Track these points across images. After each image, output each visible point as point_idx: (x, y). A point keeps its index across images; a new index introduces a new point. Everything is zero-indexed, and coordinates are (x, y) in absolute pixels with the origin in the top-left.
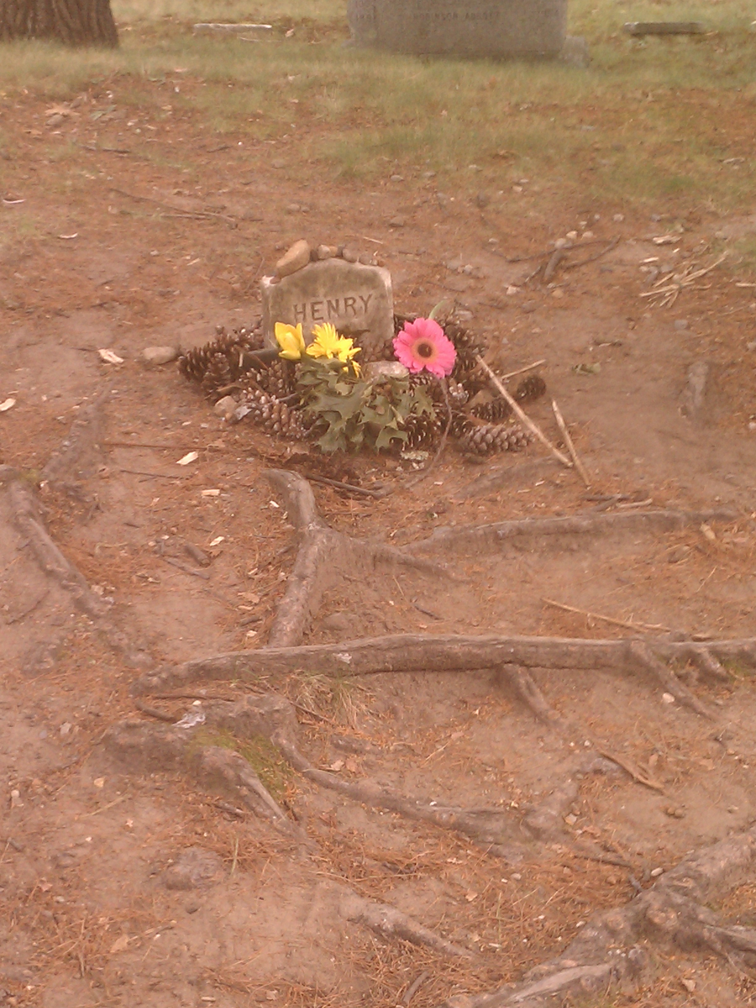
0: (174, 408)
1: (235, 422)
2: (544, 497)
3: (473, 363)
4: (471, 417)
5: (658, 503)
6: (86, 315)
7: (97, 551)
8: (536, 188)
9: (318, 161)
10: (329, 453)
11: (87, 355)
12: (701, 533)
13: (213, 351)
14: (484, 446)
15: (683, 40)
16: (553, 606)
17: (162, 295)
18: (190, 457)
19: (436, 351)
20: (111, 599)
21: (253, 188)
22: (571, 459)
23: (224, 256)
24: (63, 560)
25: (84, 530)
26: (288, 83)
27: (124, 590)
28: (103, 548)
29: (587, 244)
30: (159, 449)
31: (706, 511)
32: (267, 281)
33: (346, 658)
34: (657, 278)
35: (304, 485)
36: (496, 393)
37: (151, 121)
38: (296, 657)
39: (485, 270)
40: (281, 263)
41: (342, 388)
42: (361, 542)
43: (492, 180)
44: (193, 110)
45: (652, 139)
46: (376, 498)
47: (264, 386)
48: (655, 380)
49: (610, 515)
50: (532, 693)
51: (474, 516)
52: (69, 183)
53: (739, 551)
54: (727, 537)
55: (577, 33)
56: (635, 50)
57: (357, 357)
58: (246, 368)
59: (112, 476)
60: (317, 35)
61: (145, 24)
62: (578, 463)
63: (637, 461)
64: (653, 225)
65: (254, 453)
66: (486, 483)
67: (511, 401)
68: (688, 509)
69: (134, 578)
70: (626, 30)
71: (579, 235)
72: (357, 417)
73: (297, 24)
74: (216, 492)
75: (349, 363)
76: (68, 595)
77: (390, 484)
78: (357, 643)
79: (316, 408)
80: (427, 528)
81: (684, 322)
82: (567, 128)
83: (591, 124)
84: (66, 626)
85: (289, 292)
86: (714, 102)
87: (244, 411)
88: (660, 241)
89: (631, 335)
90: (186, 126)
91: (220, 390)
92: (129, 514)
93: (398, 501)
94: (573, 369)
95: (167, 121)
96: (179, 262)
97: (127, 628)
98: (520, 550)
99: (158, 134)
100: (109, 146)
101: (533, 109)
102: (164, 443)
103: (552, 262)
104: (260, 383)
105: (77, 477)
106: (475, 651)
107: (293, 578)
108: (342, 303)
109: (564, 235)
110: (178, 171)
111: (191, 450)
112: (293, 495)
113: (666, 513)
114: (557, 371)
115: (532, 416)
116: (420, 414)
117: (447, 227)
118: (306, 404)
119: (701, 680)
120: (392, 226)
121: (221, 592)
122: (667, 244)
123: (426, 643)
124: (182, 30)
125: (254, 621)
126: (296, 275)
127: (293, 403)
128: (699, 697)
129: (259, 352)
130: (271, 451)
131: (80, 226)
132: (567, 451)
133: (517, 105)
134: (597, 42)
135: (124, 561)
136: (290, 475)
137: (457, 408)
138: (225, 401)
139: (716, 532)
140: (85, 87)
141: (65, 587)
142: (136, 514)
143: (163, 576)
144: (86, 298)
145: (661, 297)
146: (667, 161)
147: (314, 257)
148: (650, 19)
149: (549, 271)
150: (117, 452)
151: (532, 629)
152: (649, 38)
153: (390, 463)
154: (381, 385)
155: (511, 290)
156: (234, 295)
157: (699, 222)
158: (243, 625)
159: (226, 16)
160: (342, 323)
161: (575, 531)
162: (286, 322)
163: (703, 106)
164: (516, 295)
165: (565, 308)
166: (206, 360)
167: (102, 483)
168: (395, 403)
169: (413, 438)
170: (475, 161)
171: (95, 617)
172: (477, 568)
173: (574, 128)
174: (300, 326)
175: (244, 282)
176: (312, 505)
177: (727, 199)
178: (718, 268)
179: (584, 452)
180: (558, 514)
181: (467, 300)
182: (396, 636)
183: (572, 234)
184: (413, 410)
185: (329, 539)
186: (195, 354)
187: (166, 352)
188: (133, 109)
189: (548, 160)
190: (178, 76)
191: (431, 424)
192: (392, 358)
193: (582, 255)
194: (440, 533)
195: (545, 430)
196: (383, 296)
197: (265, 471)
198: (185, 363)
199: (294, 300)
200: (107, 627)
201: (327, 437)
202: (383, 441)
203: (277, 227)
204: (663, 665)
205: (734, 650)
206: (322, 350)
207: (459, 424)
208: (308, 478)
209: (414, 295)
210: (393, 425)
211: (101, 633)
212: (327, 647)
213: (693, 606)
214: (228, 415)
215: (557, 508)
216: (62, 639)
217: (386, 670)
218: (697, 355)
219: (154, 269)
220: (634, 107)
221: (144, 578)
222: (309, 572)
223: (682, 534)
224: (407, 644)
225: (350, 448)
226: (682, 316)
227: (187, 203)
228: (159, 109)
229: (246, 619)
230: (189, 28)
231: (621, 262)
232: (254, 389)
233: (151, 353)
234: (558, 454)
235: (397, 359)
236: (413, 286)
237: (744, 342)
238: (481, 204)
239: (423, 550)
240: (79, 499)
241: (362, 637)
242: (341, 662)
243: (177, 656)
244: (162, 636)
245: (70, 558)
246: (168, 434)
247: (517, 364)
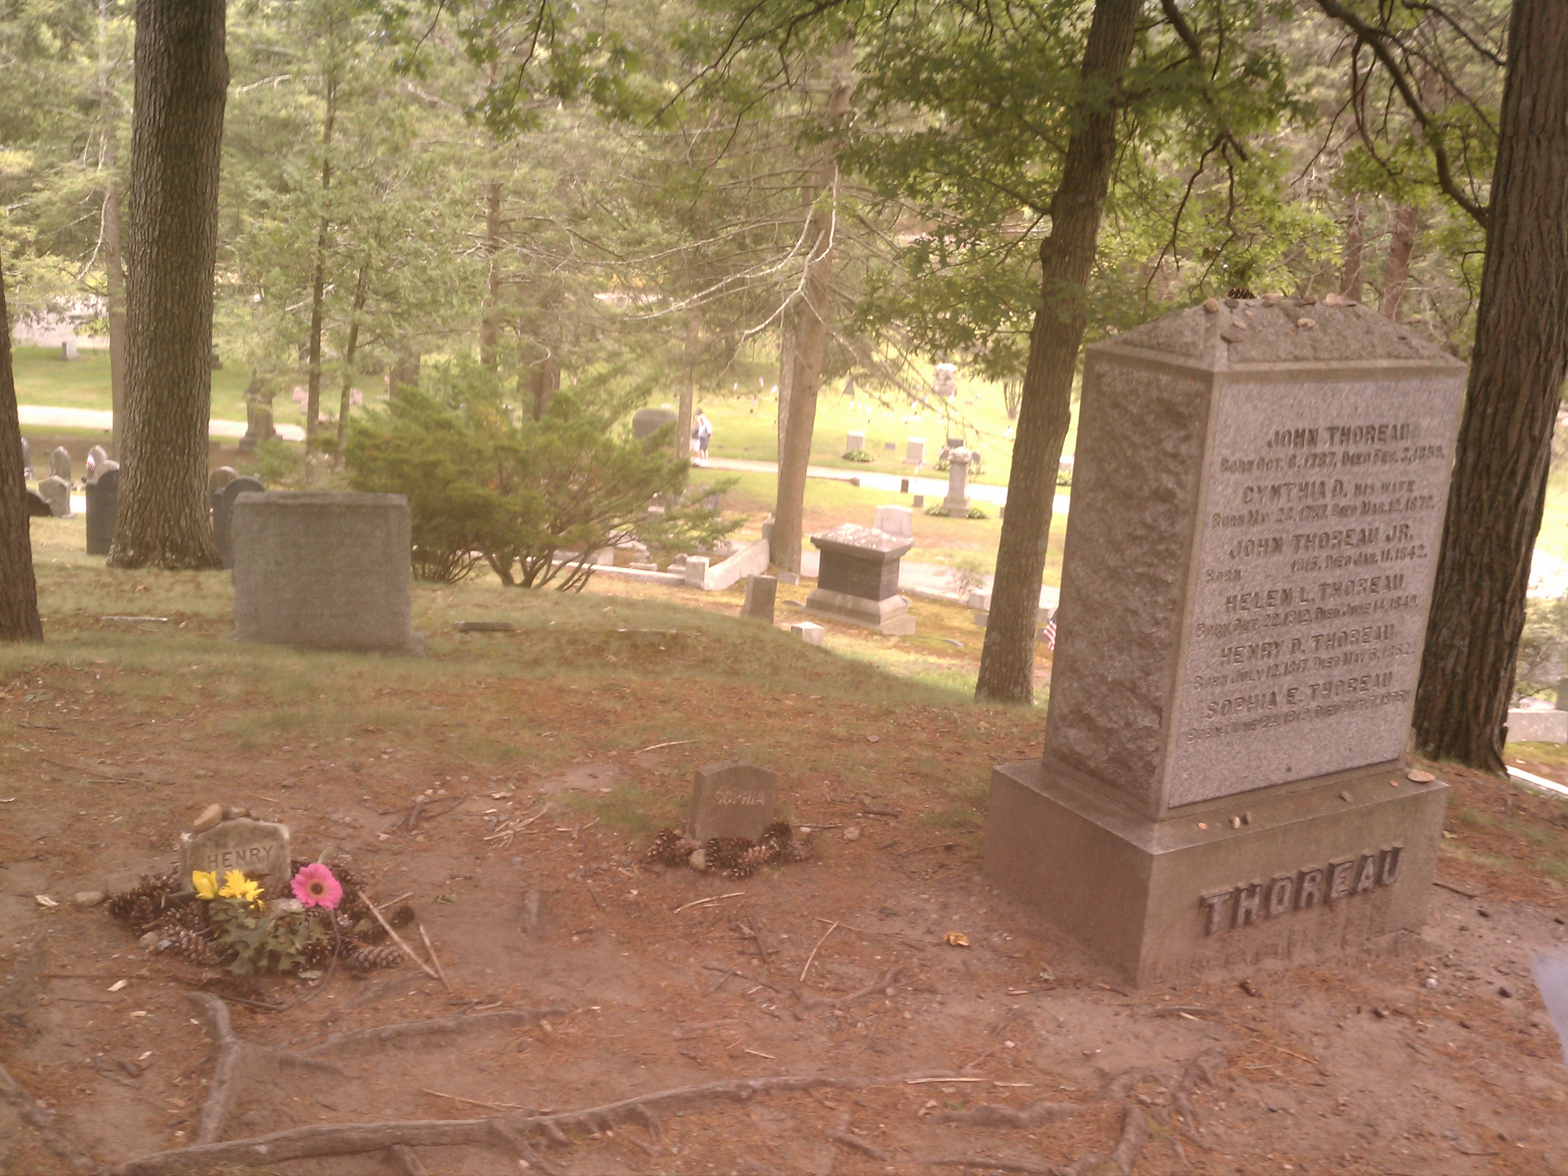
0: (104, 943)
1: (158, 953)
2: (416, 1003)
3: (356, 896)
4: (355, 942)
5: (507, 1004)
6: (21, 865)
7: (40, 1069)
8: (399, 756)
9: (220, 735)
10: (239, 976)
11: (25, 900)
12: (540, 1027)
13: (139, 895)
14: (367, 964)
15: (499, 635)
16: (428, 1094)
17: (91, 847)
18: (120, 984)
19: (325, 890)
20: (53, 1111)
21: (166, 757)
22: (437, 972)
23: (142, 814)
24: (10, 1079)
25: (27, 1052)
26: (192, 672)
27: (64, 1102)
28: (45, 1067)
29: (441, 800)
30: (91, 979)
31: (545, 1009)
32: (185, 837)
33: (263, 1149)
34: (496, 825)
35: (220, 1004)
36: (375, 920)
37: (76, 702)
38: (221, 1151)
39: (362, 821)
40: (198, 822)
41: (250, 922)
42: (269, 1049)
43: (364, 750)
44: (113, 694)
45: (487, 718)
46: (280, 1012)
47: (184, 922)
48: (499, 906)
49: (470, 1017)
50: (416, 1168)
51: (361, 1023)
52: (6, 755)
53: (571, 1040)
54: (561, 1029)
55: (418, 629)
56: (462, 642)
57: (261, 896)
58: (167, 908)
59: (51, 1003)
60: (205, 626)
61: (59, 616)
62: (442, 975)
63: (489, 971)
64: (492, 784)
65: (175, 979)
66: (370, 994)
67: (387, 927)
68: (529, 1008)
69: (74, 1091)
70: (455, 627)
71: (435, 792)
72: (263, 945)
73: (189, 618)
74: (142, 1013)
75: (255, 902)
76: (15, 1111)
77: (290, 999)
78: (272, 1136)
79: (229, 939)
80: (323, 1035)
81: (519, 859)
82: (420, 708)
83: (440, 705)
84: (15, 1137)
85: (204, 845)
86: (531, 689)
87: (166, 943)
88: (497, 796)
89: (478, 870)
90: (106, 707)
91: (144, 926)
92: (67, 1036)
93: (298, 1013)
94: (435, 900)
95: (90, 702)
96: (104, 819)
97: (70, 1136)
98: (401, 1048)
99: (82, 713)
100: (40, 724)
101: (394, 693)
102: (95, 973)
103: (415, 813)
104: (180, 920)
105: (20, 1005)
106: (370, 1136)
107: (214, 1084)
108: (248, 853)
109: (422, 792)
110: (101, 744)
111: (120, 978)
112: (210, 1013)
113: (514, 1012)
114: (423, 901)
115: (405, 938)
116: (314, 941)
117: (329, 787)
118: (220, 937)
119: (549, 1147)
120: (284, 787)
121: (151, 1100)
122: (503, 798)
123: (331, 1132)
124: (91, 621)
125: (182, 1122)
126: (211, 831)
127: (209, 936)
128: (547, 1160)
129: (179, 894)
130: (190, 976)
131: (17, 791)
132: (433, 965)
133: (380, 690)
134: (433, 635)
135: (64, 1077)
136: (207, 996)
137: (345, 934)
138: (149, 937)
139: (553, 1024)
140: (18, 675)
141: (13, 1104)
142: (73, 1035)
143: (100, 1088)
144: (24, 852)
145: (501, 840)
146: (499, 734)
147: (226, 816)
148: (473, 620)
149: (412, 821)
150: (55, 983)
151: (412, 1114)
152: (473, 633)
153: (290, 982)
154: (281, 918)
155: (383, 837)
156: (152, 846)
157: (526, 782)
158: (172, 1126)
159: (129, 610)
160: (248, 869)
161: (442, 1031)
162: (202, 869)
163: (524, 692)
164: (387, 841)
165: (426, 850)
166: (131, 903)
167: (42, 1010)
168: (294, 932)
169: (309, 960)
170: (350, 735)
171: (40, 1128)
172: (365, 1066)
173: (426, 708)
174: (214, 874)
175: (160, 836)
176: (227, 1021)
177: (546, 763)
178: (543, 817)
179: (447, 966)
180: (429, 1017)
181: (348, 846)
182: (304, 1128)
183: (429, 792)
184: (309, 938)
185: (243, 1048)
186: (123, 898)
187: (95, 895)
188: (61, 692)
189: (407, 733)
190: (100, 666)
191: (324, 948)
192: (291, 896)
193: (438, 808)
194: (335, 1038)
195: (415, 949)
196: (282, 847)
197: (185, 994)
198: (113, 905)
199: (209, 852)
200: (52, 1136)
201: (237, 963)
202: (285, 964)
203: (186, 789)
204: (518, 1136)
205: (573, 1121)
206: (232, 892)
207: (346, 948)
208: (223, 998)
209: (304, 843)
210: (293, 951)
211: (47, 1142)
212: (246, 1141)
213: (538, 1087)
214: (151, 948)
215: (427, 1012)
216: (11, 1149)
217: (296, 1157)
218: (530, 885)
219: (83, 826)
220: (471, 692)
221: (83, 1091)
222: (226, 1077)
223: (526, 1028)
224: (314, 1134)
225: (257, 971)
226: (517, 855)
227: (109, 771)
228: (82, 692)
229: (174, 1121)
230: (97, 620)
231: (468, 813)
232: (175, 925)
233: (82, 897)
234: (427, 969)
235: (294, 896)
236: (302, 835)
237: (565, 873)
238: (356, 768)
239: (321, 1053)
240: (22, 1025)
241: (273, 1130)
242: (259, 1153)
243: (115, 1157)
244: (100, 1140)
245: (16, 1078)
246: (99, 965)
247: (391, 896)
